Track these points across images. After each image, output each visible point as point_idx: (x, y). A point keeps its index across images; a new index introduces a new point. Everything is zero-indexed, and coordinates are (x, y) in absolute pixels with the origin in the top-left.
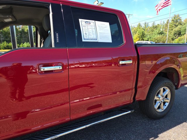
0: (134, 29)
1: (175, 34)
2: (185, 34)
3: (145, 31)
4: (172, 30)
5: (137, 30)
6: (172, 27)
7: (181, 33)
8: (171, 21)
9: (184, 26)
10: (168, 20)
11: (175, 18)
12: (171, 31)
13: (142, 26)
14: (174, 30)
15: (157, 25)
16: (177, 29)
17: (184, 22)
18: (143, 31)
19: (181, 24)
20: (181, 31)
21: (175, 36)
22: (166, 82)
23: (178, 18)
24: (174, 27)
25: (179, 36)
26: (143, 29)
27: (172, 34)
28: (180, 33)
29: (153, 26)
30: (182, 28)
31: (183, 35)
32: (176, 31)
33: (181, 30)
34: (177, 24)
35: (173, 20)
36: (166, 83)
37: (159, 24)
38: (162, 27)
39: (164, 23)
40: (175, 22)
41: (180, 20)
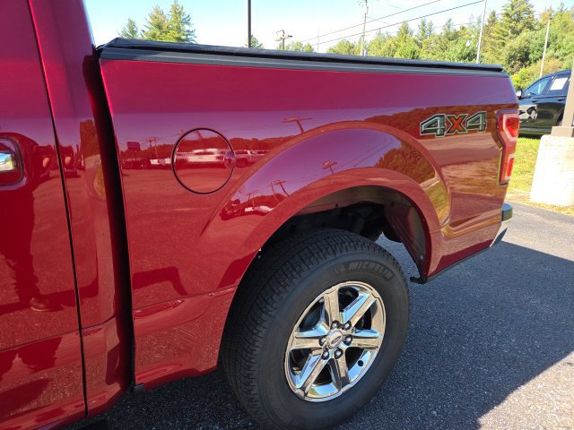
0: (389, 42)
1: (512, 58)
2: (541, 57)
3: (422, 50)
4: (504, 44)
5: (397, 46)
6: (505, 36)
7: (531, 56)
8: (501, 17)
9: (540, 32)
10: (494, 14)
11: (513, 7)
12: (500, 51)
13: (411, 34)
14: (508, 45)
15: (458, 29)
16: (516, 43)
17: (541, 21)
18: (417, 48)
19: (531, 28)
20: (528, 48)
21: (512, 67)
22: (347, 259)
23: (524, 6)
24: (511, 38)
25: (521, 66)
26: (416, 42)
27: (501, 58)
28: (527, 54)
29: (447, 34)
30: (534, 40)
31: (535, 61)
32: (515, 49)
33: (531, 46)
34: (520, 26)
35: (507, 15)
36: (347, 265)
37: (466, 26)
38: (473, 36)
39: (479, 22)
40: (514, 20)
41: (530, 12)
